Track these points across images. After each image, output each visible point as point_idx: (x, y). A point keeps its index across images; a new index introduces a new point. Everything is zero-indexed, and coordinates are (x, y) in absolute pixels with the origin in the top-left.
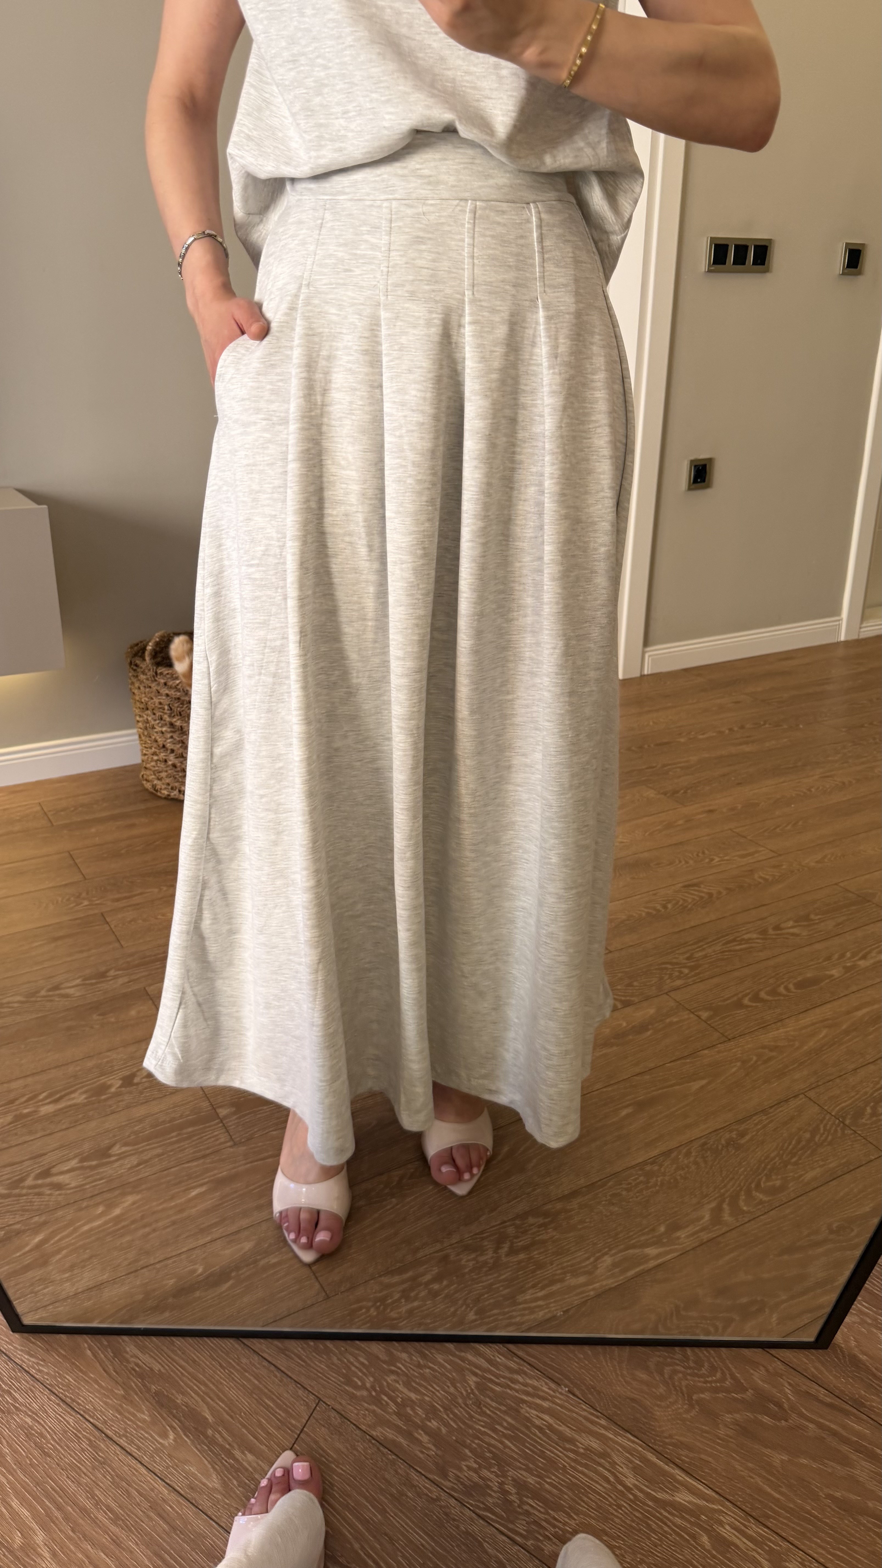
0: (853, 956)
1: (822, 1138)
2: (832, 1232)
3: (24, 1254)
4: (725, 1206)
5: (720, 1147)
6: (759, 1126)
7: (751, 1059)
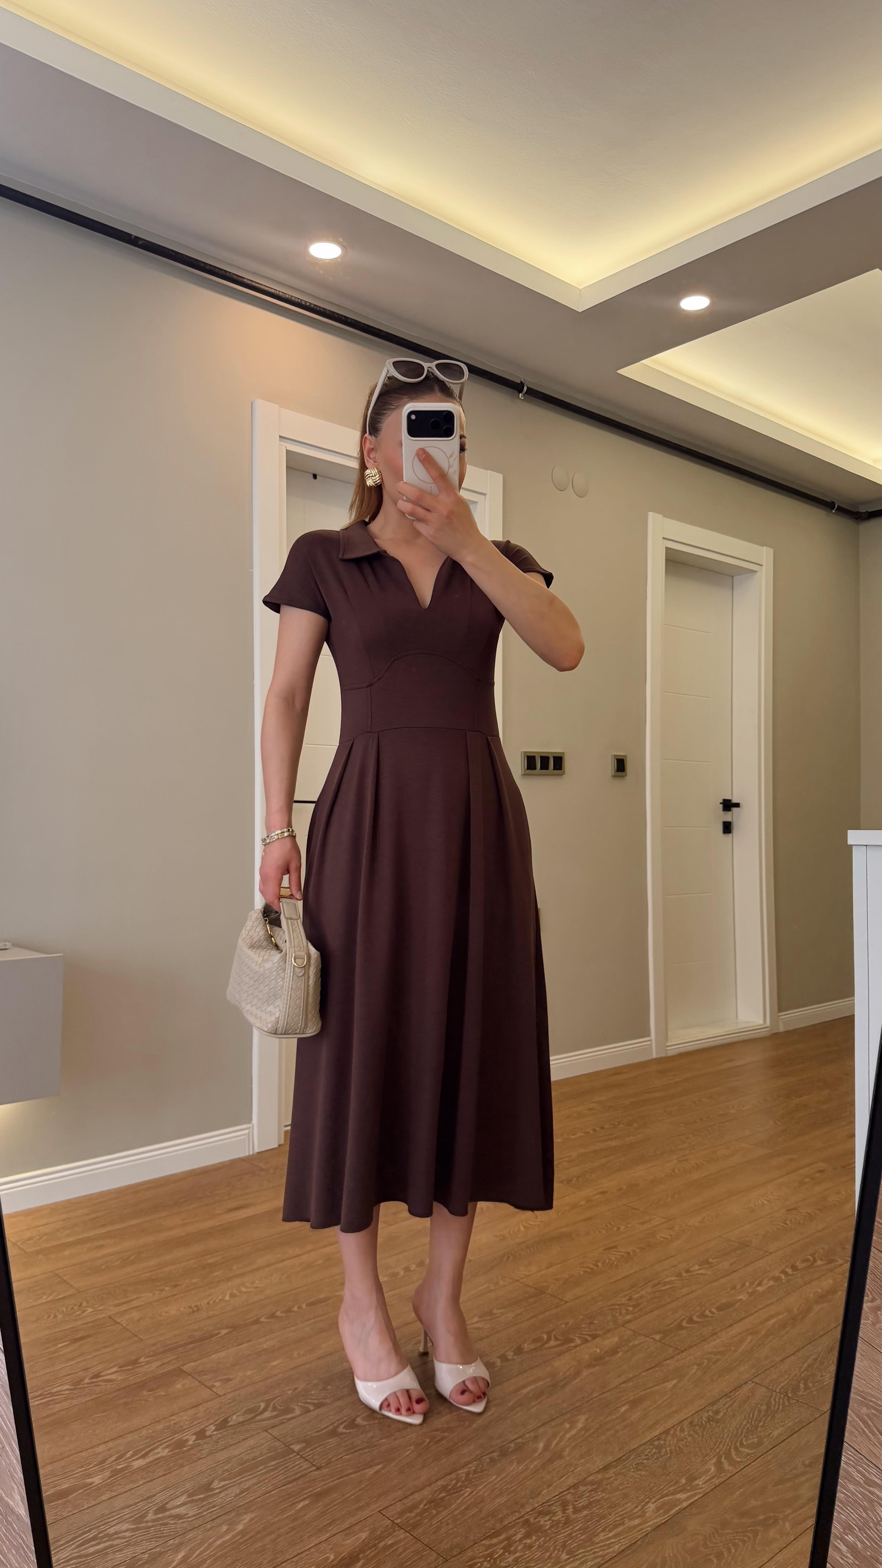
0: (751, 1284)
4: (723, 1460)
5: (704, 1422)
6: (727, 1406)
7: (704, 1362)
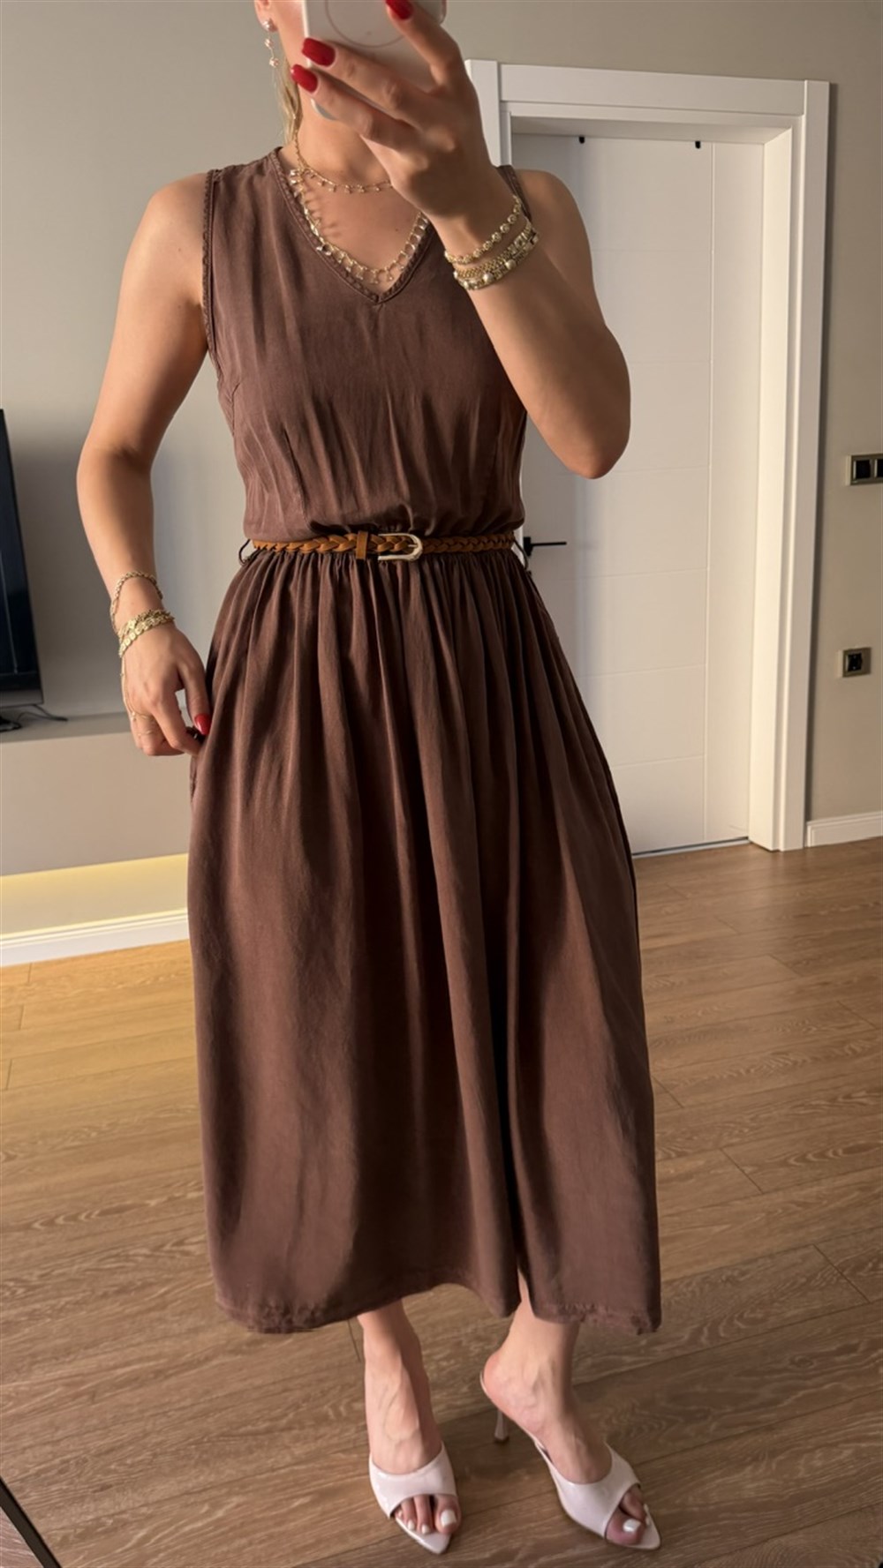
1: (817, 1284)
2: (793, 1362)
3: (153, 1299)
4: (706, 1330)
5: (720, 1281)
6: (762, 1268)
7: (776, 1211)
